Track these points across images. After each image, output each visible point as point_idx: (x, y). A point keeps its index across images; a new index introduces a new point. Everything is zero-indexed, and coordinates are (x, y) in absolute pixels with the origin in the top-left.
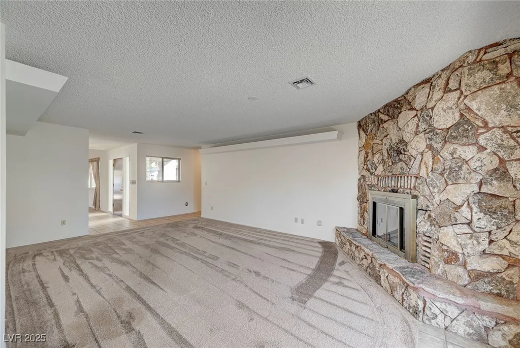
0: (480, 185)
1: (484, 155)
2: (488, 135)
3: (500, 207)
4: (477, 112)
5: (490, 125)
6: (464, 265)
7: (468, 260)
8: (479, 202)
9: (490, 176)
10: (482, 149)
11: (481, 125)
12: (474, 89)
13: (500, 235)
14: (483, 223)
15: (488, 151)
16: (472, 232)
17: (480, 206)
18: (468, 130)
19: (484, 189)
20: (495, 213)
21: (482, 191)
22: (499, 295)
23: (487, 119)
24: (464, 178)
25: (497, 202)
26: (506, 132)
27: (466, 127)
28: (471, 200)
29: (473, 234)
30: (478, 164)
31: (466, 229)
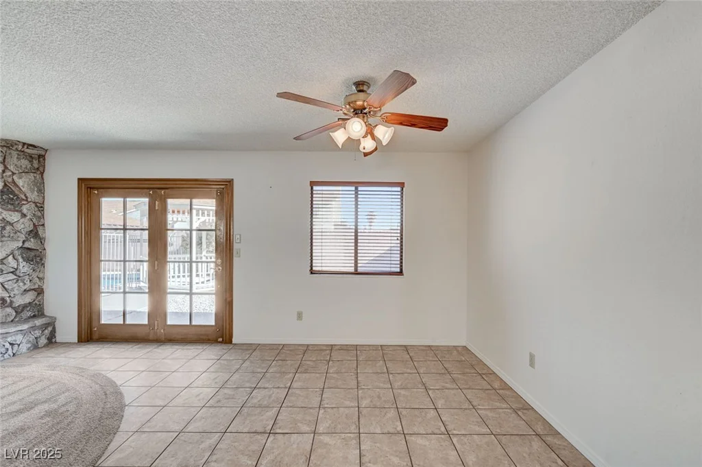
0: (24, 242)
1: (25, 220)
2: (27, 206)
3: (35, 256)
4: (22, 188)
5: (29, 200)
6: (11, 305)
7: (14, 300)
8: (21, 254)
9: (29, 235)
10: (24, 216)
11: (24, 198)
12: (21, 171)
13: (35, 275)
14: (26, 269)
15: (28, 217)
16: (16, 277)
17: (22, 257)
18: (13, 199)
19: (27, 245)
20: (32, 261)
21: (25, 246)
22: (34, 316)
23: (28, 195)
24: (9, 237)
25: (33, 254)
26: (36, 206)
27: (12, 196)
28: (17, 253)
29: (19, 279)
30: (22, 226)
31: (12, 277)
